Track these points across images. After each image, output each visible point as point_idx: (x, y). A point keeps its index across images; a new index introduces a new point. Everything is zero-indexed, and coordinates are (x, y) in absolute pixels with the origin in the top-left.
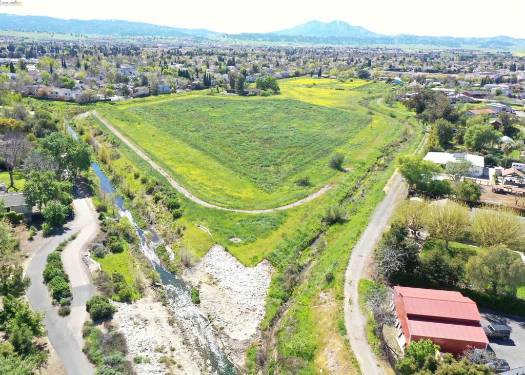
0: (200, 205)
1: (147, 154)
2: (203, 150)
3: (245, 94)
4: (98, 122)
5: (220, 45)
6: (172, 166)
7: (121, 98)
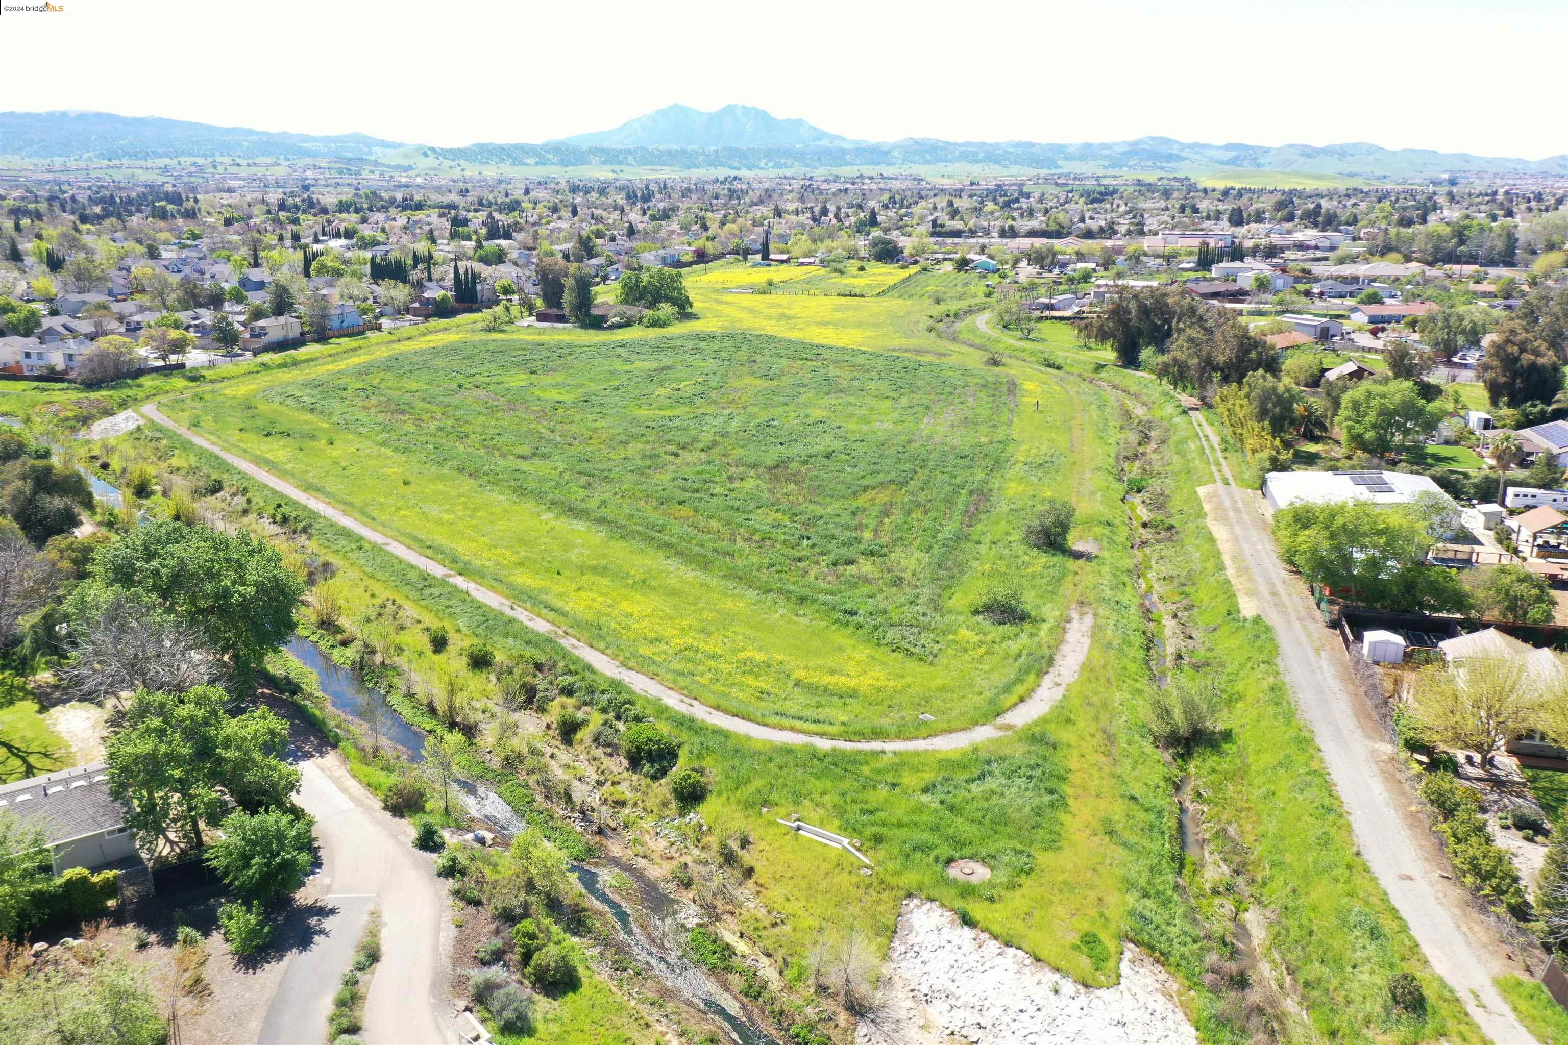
0: (748, 738)
1: (429, 552)
2: (602, 521)
3: (597, 323)
4: (187, 446)
5: (419, 180)
6: (542, 590)
7: (212, 355)
